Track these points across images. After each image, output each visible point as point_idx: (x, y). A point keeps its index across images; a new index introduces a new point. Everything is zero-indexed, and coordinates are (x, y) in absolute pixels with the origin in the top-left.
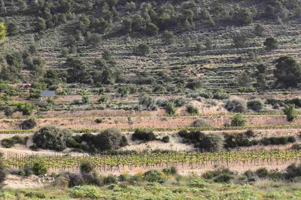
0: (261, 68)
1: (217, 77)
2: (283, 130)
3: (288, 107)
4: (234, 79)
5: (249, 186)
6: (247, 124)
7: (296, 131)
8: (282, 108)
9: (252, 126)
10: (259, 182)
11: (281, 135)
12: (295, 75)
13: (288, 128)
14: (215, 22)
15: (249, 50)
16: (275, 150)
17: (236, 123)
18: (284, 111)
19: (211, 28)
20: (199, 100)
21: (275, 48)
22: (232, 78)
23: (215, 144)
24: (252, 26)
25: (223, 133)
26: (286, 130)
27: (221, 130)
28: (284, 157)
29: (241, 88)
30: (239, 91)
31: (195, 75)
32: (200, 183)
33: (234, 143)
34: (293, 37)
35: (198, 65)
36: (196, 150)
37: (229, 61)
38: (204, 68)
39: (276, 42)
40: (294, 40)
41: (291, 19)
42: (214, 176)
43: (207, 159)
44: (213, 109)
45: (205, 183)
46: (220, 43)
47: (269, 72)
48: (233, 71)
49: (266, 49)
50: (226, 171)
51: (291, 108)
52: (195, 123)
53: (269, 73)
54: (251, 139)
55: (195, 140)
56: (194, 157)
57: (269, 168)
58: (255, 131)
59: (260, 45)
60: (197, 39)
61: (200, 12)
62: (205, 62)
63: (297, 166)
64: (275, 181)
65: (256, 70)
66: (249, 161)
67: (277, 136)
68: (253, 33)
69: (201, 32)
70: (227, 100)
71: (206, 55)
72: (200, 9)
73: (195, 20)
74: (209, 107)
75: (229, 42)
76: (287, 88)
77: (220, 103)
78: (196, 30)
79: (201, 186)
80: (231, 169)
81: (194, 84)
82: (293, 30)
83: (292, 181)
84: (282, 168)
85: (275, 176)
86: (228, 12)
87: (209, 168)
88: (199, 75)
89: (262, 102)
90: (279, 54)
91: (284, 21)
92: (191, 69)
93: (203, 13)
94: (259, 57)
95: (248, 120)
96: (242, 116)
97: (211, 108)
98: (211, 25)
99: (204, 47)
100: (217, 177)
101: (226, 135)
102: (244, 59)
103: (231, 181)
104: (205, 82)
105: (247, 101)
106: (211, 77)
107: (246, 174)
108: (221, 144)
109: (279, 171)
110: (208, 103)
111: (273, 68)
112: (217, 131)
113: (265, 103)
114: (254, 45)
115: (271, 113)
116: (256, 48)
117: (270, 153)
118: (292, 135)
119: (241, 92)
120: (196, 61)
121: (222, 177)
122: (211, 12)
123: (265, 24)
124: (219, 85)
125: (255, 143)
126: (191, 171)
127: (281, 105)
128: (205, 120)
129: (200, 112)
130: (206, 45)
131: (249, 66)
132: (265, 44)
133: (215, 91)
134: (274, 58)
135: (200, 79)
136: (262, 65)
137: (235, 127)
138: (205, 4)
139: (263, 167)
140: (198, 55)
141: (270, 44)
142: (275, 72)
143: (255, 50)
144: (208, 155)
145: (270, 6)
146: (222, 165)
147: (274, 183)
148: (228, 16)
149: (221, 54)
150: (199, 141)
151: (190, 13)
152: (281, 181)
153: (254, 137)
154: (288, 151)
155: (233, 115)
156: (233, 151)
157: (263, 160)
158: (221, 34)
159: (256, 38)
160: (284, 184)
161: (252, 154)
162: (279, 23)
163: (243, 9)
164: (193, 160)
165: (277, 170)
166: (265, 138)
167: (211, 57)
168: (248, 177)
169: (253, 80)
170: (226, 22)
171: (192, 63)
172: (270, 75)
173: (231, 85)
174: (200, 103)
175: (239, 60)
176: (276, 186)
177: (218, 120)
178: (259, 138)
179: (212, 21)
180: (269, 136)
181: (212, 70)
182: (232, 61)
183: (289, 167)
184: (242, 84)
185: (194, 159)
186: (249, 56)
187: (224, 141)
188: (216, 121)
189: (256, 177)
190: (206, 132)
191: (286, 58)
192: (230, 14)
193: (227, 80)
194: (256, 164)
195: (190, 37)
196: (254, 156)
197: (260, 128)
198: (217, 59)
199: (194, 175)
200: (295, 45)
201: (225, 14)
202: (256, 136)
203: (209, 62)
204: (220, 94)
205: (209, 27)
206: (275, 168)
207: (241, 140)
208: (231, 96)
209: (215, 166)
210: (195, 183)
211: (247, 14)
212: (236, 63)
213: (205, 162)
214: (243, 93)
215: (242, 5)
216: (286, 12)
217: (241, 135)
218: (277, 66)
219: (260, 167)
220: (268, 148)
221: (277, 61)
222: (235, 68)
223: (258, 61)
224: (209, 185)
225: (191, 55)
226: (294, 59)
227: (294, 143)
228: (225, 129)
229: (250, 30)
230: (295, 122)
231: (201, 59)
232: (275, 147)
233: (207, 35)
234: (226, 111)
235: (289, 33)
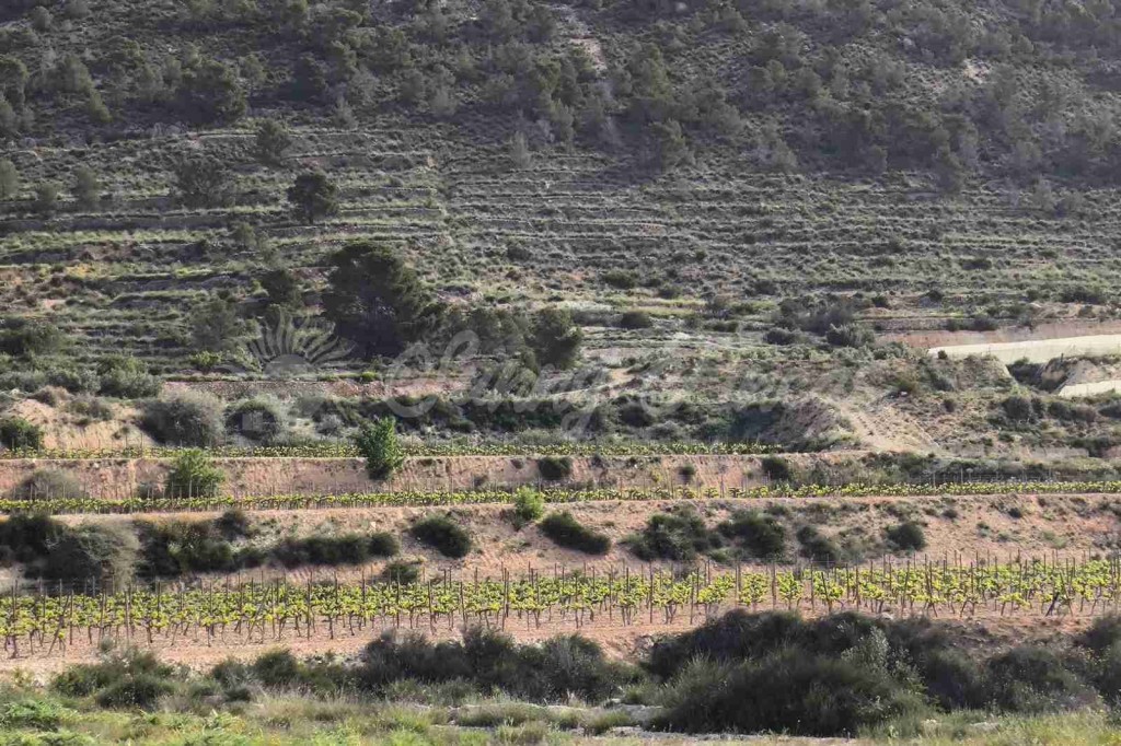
0: (279, 286)
1: (117, 312)
2: (354, 511)
3: (372, 426)
4: (177, 322)
5: (227, 717)
6: (226, 491)
7: (400, 514)
8: (351, 430)
9: (242, 497)
10: (268, 703)
11: (346, 531)
12: (397, 312)
13: (370, 503)
14: (112, 106)
15: (234, 216)
16: (325, 584)
17: (184, 485)
18: (359, 442)
19: (94, 131)
20: (45, 399)
21: (328, 210)
22: (172, 317)
23: (106, 563)
24: (246, 129)
25: (136, 524)
26: (365, 511)
27: (127, 511)
28: (355, 608)
29: (204, 357)
30: (198, 366)
31: (31, 303)
32: (46, 711)
33: (176, 561)
34: (393, 174)
35: (45, 268)
36: (33, 589)
37: (159, 254)
38: (67, 279)
39: (332, 189)
40: (395, 184)
41: (383, 108)
42: (99, 685)
43: (75, 620)
44: (100, 435)
45: (64, 713)
46: (127, 185)
47: (307, 298)
48: (176, 293)
49: (297, 214)
50: (147, 664)
51: (382, 434)
52: (29, 483)
53: (307, 305)
54: (237, 546)
55: (29, 550)
56: (24, 612)
57: (303, 649)
58: (253, 515)
59: (276, 200)
60: (40, 169)
61: (53, 67)
62: (68, 255)
63: (399, 641)
64: (322, 698)
65: (260, 290)
66: (230, 626)
67: (329, 535)
68: (249, 153)
69: (58, 144)
70: (151, 399)
71: (74, 229)
72: (52, 54)
73: (35, 95)
74: (83, 424)
75: (162, 186)
76: (368, 359)
77: (125, 410)
78: (37, 135)
79: (50, 724)
80: (165, 657)
81: (28, 338)
82: (392, 148)
83: (381, 696)
84: (347, 648)
85: (322, 678)
86: (156, 72)
87: (80, 653)
88: (47, 305)
89: (280, 407)
90: (343, 236)
91: (364, 114)
92: (18, 280)
93: (63, 70)
94: (271, 243)
95: (227, 474)
96: (207, 460)
97: (90, 429)
98: (97, 119)
99: (68, 198)
100: (111, 688)
101: (146, 531)
102: (214, 250)
103: (164, 700)
104: (69, 330)
105: (225, 404)
106: (93, 311)
107: (220, 673)
108: (125, 565)
109: (338, 660)
110: (80, 410)
111: (320, 283)
112: (113, 516)
113: (291, 413)
114: (253, 197)
115: (309, 448)
116: (261, 209)
117: (306, 598)
118: (385, 529)
119: (205, 369)
120: (37, 252)
121: (128, 688)
122: (95, 68)
123: (294, 123)
124: (122, 344)
125: (252, 560)
126: (12, 666)
127: (349, 422)
128: (69, 475)
129: (49, 442)
130: (73, 191)
131: (235, 275)
132: (292, 195)
133: (108, 365)
134: (324, 249)
135: (51, 318)
136: (280, 273)
137: (180, 502)
138: (74, 38)
139: (281, 646)
140: (44, 228)
141: (311, 198)
142: (326, 299)
143: (256, 215)
144: (78, 606)
145: (310, 58)
146: (130, 641)
147: (319, 707)
148: (157, 86)
149: (131, 227)
150: (43, 552)
151: (14, 67)
152: (343, 698)
153: (249, 536)
154: (369, 590)
155: (173, 455)
156: (170, 591)
157: (282, 621)
158: (131, 153)
159: (262, 172)
160: (354, 707)
161: (240, 602)
162: (343, 123)
163: (214, 63)
164: (21, 623)
165: (330, 656)
166: (289, 541)
167: (93, 236)
168: (225, 683)
169: (250, 329)
170: (152, 110)
171: (20, 257)
172: (309, 312)
173: (168, 343)
174: (46, 411)
175: (197, 253)
176: (325, 717)
177: (117, 474)
178: (267, 542)
179: (98, 103)
180: (303, 534)
181: (94, 285)
182: (172, 253)
183: (373, 647)
184: (206, 342)
185: (25, 620)
186: (236, 236)
187: (140, 553)
188: (110, 478)
189: (255, 686)
190: (72, 520)
191: (365, 248)
192: (168, 81)
193: (152, 325)
194: (257, 635)
195: (14, 159)
196: (247, 607)
197: (272, 504)
198: (116, 247)
199: (23, 683)
200: (398, 202)
201: (146, 79)
202: (257, 532)
203: (86, 257)
204: (125, 378)
205: (88, 123)
206: (322, 652)
207: (202, 548)
208: (166, 386)
209: (105, 648)
210: (26, 712)
211: (227, 85)
212: (186, 261)
213: (64, 633)
214: (213, 375)
215: (209, 50)
216: (368, 82)
217: (199, 528)
218: (333, 279)
219: (270, 647)
220: (298, 578)
221: (336, 258)
222: (185, 282)
223: (268, 256)
224: (80, 717)
225: (19, 230)
226: (395, 254)
227: (391, 560)
228: (143, 508)
229: (240, 142)
230: (397, 484)
231: (55, 244)
232: (326, 573)
233: (80, 155)
234: (146, 442)
235: (377, 159)
